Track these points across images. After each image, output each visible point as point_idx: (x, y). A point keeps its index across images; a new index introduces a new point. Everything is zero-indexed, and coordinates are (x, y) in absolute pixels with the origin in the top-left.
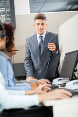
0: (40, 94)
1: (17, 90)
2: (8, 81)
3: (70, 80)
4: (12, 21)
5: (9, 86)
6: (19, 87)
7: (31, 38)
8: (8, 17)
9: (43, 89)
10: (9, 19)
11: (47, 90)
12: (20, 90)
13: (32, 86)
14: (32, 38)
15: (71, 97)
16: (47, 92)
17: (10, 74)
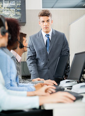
0: (43, 96)
1: (20, 90)
2: (11, 80)
3: (78, 83)
4: (22, 15)
5: (11, 86)
6: (22, 88)
7: (35, 36)
8: (18, 11)
9: (46, 91)
10: (19, 13)
11: (51, 92)
12: (23, 90)
13: (36, 87)
14: (37, 36)
15: (74, 101)
16: (51, 94)
17: (13, 73)
